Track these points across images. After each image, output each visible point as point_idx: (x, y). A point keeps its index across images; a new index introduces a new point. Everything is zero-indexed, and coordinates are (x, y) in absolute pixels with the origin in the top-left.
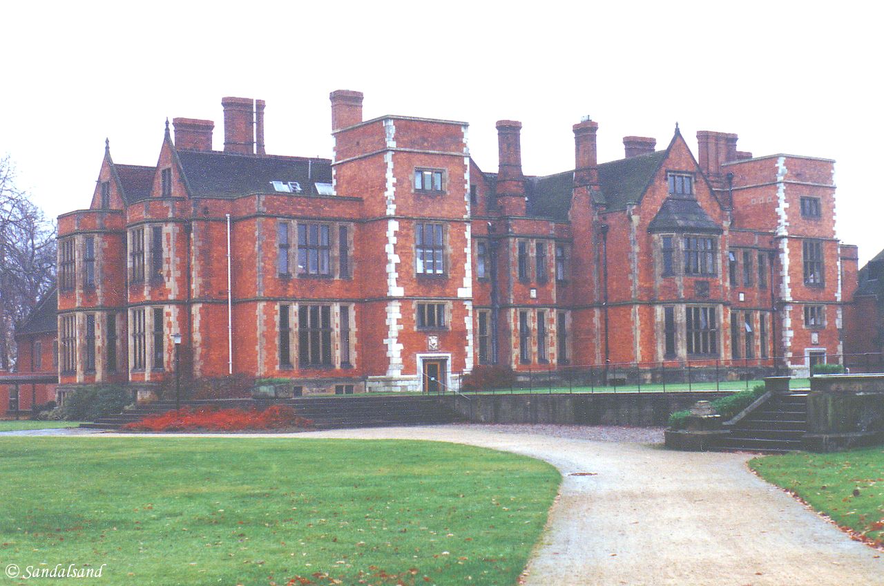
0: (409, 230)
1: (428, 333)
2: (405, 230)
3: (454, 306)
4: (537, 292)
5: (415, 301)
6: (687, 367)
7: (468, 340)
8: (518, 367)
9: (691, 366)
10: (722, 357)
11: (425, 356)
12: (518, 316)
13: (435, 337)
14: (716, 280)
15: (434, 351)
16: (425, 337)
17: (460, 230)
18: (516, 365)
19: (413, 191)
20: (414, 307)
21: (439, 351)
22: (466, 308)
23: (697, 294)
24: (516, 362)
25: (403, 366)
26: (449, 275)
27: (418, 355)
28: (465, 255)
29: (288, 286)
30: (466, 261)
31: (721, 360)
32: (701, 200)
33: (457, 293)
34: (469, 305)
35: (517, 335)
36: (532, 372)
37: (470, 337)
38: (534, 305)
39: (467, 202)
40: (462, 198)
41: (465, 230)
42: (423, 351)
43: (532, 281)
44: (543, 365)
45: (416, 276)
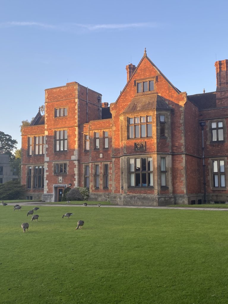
1: (58, 176)
2: (50, 134)
3: (70, 164)
4: (103, 155)
5: (54, 162)
6: (127, 194)
7: (75, 178)
8: (93, 191)
9: (130, 194)
10: (156, 188)
11: (56, 185)
12: (93, 166)
13: (62, 177)
14: (151, 140)
15: (60, 183)
16: (57, 177)
17: (73, 131)
18: (91, 190)
19: (54, 118)
20: (53, 165)
21: (63, 183)
22: (75, 164)
23: (137, 150)
24: (92, 188)
25: (48, 189)
26: (68, 150)
27: (54, 185)
28: (75, 141)
29: (30, 159)
30: (75, 144)
31: (155, 191)
32: (161, 92)
33: (71, 158)
34: (76, 163)
35: (93, 176)
36: (99, 193)
37: (76, 177)
38: (101, 161)
39: (76, 118)
40: (74, 117)
41: (75, 131)
42: (56, 183)
43: (100, 150)
44: (106, 190)
45: (54, 152)
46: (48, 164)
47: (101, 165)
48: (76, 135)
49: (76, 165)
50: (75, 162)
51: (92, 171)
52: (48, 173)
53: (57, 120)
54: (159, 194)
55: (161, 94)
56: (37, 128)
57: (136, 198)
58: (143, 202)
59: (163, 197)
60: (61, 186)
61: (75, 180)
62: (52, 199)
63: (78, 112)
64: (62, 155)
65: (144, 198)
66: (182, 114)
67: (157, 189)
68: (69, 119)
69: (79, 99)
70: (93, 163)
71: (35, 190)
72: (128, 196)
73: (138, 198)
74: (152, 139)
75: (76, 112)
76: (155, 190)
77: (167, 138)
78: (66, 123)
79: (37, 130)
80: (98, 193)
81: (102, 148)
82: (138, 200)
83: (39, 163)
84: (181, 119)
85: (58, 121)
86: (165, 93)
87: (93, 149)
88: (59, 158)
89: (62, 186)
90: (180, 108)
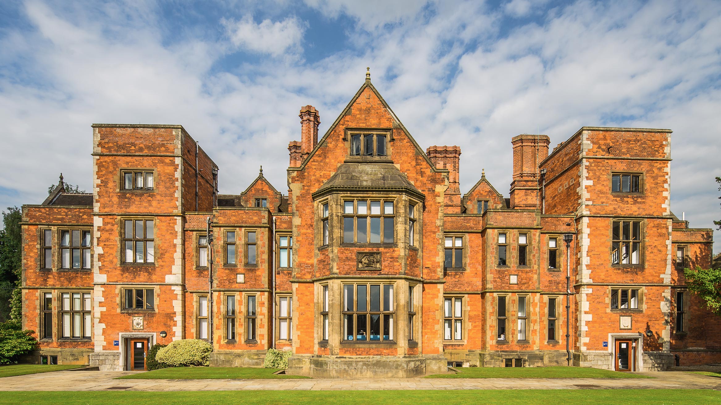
0: (113, 225)
1: (131, 315)
2: (109, 225)
3: (161, 291)
4: (245, 277)
5: (119, 287)
6: (338, 356)
7: (176, 321)
8: (220, 347)
9: (344, 356)
10: (401, 345)
11: (128, 334)
12: (222, 299)
13: (141, 318)
14: (394, 251)
15: (139, 330)
16: (129, 318)
17: (169, 223)
18: (218, 345)
19: (118, 190)
20: (117, 291)
21: (145, 330)
22: (175, 292)
23: (361, 268)
24: (219, 342)
25: (105, 343)
26: (156, 263)
27: (120, 334)
28: (175, 246)
29: (48, 278)
30: (176, 251)
31: (398, 349)
32: (400, 162)
33: (164, 278)
34: (178, 290)
35: (221, 317)
36: (236, 351)
37: (178, 318)
38: (242, 290)
39: (177, 198)
40: (172, 195)
41: (175, 224)
42: (126, 330)
43: (239, 267)
44: (250, 345)
45: (121, 264)
46: (103, 289)
47: (241, 297)
48: (177, 232)
49: (177, 294)
50: (173, 288)
51: (219, 308)
52: (104, 309)
53: (128, 195)
54: (407, 356)
55: (401, 164)
56: (64, 212)
57: (361, 363)
58: (375, 372)
59: (412, 361)
60: (140, 336)
61: (175, 325)
62: (118, 362)
63: (183, 185)
64: (140, 271)
65: (378, 364)
66: (440, 208)
67: (403, 345)
68: (158, 197)
69: (184, 159)
70: (222, 293)
71: (64, 342)
72: (342, 359)
73: (365, 364)
74: (396, 249)
75: (176, 185)
76: (400, 347)
77: (418, 250)
78: (151, 205)
79: (67, 215)
80: (233, 350)
81: (243, 263)
82: (365, 367)
83: (74, 287)
84: (438, 219)
85: (129, 199)
86: (409, 165)
87: (222, 263)
88: (135, 278)
89: (144, 336)
90: (437, 198)
